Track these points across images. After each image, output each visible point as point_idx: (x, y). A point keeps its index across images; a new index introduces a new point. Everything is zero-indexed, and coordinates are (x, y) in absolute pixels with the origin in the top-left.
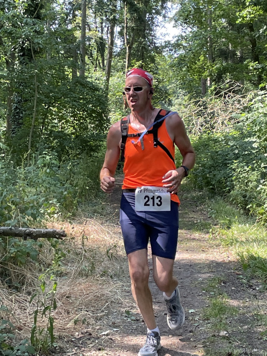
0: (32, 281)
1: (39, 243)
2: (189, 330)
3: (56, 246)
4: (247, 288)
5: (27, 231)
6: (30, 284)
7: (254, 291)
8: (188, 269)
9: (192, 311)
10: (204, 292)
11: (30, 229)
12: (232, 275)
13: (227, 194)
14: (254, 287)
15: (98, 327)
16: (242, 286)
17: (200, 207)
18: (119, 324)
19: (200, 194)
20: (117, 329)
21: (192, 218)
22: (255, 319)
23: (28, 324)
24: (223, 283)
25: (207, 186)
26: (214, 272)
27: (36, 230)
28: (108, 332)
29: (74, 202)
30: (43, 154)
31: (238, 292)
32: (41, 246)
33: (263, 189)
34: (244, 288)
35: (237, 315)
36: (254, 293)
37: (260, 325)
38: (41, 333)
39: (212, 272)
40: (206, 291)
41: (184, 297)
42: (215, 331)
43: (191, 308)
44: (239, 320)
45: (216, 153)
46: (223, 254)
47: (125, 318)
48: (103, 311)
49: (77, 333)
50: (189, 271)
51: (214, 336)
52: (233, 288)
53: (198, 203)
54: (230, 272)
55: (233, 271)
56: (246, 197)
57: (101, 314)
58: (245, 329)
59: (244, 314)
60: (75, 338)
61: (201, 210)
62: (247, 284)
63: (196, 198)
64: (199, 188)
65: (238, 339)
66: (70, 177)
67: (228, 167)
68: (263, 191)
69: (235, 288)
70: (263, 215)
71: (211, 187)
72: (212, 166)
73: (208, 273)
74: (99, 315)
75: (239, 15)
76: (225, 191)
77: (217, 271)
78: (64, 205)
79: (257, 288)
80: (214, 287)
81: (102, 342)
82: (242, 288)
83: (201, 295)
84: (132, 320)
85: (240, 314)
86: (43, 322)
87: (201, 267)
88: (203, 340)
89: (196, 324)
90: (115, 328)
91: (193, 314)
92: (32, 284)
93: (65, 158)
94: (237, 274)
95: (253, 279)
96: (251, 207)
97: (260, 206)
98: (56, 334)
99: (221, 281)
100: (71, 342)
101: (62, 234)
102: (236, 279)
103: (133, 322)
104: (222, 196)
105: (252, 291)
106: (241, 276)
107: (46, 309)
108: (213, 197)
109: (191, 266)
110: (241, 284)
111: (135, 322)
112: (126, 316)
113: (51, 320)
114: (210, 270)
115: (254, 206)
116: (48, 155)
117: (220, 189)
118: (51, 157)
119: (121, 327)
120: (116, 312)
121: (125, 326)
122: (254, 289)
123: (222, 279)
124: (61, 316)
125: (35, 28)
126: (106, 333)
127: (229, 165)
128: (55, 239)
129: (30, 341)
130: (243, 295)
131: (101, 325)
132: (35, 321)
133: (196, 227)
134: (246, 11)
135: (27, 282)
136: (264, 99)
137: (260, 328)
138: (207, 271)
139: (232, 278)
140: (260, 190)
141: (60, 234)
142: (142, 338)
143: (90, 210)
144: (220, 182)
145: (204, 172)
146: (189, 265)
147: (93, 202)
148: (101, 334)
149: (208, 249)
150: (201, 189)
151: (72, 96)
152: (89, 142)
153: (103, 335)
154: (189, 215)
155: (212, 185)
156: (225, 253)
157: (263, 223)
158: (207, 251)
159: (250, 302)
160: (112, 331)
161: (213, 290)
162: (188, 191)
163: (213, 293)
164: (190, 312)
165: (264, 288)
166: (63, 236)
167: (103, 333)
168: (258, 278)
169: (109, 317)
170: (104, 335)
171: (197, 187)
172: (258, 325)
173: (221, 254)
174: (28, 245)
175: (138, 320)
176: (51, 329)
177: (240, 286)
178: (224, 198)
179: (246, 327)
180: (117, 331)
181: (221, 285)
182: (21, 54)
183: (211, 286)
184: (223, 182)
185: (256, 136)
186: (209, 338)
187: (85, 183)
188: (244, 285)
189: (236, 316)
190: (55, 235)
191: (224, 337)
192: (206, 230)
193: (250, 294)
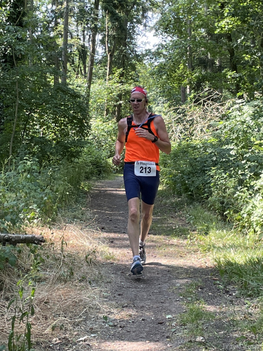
0: (11, 287)
1: (18, 249)
2: (166, 335)
3: (35, 251)
4: (224, 294)
5: (6, 237)
6: (9, 290)
7: (231, 296)
8: (166, 274)
9: (170, 316)
10: (181, 297)
11: (9, 234)
12: (209, 281)
13: (205, 200)
14: (230, 293)
15: (75, 333)
16: (219, 291)
17: (179, 213)
18: (97, 330)
19: (179, 200)
20: (95, 335)
21: (171, 223)
22: (231, 325)
23: (6, 330)
24: (201, 289)
25: (186, 192)
26: (192, 277)
27: (15, 236)
28: (86, 337)
29: (54, 208)
30: (24, 160)
31: (214, 297)
32: (20, 252)
33: (240, 195)
34: (221, 294)
35: (214, 320)
36: (230, 299)
37: (235, 331)
38: (18, 339)
39: (190, 277)
40: (184, 297)
41: (162, 302)
42: (191, 337)
43: (168, 314)
44: (215, 325)
45: (195, 160)
46: (200, 260)
47: (103, 324)
48: (81, 317)
49: (55, 339)
50: (167, 276)
51: (191, 341)
52: (210, 294)
53: (177, 209)
54: (207, 278)
55: (210, 277)
56: (224, 203)
57: (79, 320)
58: (221, 335)
59: (220, 319)
60: (53, 344)
61: (180, 216)
62: (224, 289)
63: (174, 204)
64: (178, 194)
65: (214, 345)
66: (51, 182)
67: (206, 173)
68: (240, 198)
69: (212, 293)
70: (239, 221)
71: (190, 193)
72: (191, 173)
73: (185, 278)
74: (76, 320)
75: (218, 26)
76: (204, 197)
77: (194, 277)
78: (44, 211)
79: (234, 294)
80: (191, 293)
81: (80, 348)
82: (219, 294)
83: (178, 300)
84: (110, 326)
85: (217, 320)
86: (21, 327)
87: (178, 273)
88: (180, 346)
89: (173, 330)
90: (92, 333)
91: (170, 319)
92: (11, 290)
93: (46, 163)
94: (214, 280)
95: (230, 284)
96: (228, 213)
97: (238, 212)
98: (33, 340)
99: (199, 286)
100: (49, 348)
101: (41, 239)
102: (213, 284)
103: (111, 328)
104: (200, 202)
105: (228, 296)
106: (218, 282)
107: (24, 314)
108: (191, 203)
109: (168, 271)
110: (218, 290)
111: (113, 328)
112: (104, 322)
113: (29, 326)
114: (188, 276)
115: (232, 212)
116: (29, 161)
117: (198, 195)
118: (32, 162)
119: (99, 333)
120: (94, 317)
121: (102, 331)
122: (230, 295)
123: (199, 284)
124: (39, 321)
125: (17, 36)
126: (83, 339)
127: (208, 172)
128: (34, 245)
129: (7, 347)
130: (220, 301)
131: (78, 331)
132: (13, 327)
133: (175, 232)
134: (224, 22)
135: (5, 288)
136: (242, 107)
137: (236, 333)
138: (184, 277)
139: (209, 283)
140: (238, 197)
141: (39, 240)
142: (119, 343)
143: (69, 215)
144: (198, 188)
145: (183, 179)
146: (167, 270)
147: (73, 207)
148: (79, 340)
149: (186, 255)
150: (180, 195)
151: (53, 102)
152: (70, 148)
153: (80, 341)
154: (168, 220)
155: (190, 191)
156: (203, 259)
157: (240, 229)
158: (185, 257)
159: (227, 308)
160: (89, 337)
161: (190, 296)
162: (167, 197)
163: (190, 299)
164: (167, 317)
165: (240, 293)
166: (42, 241)
167: (81, 339)
168: (234, 283)
169: (88, 322)
170: (82, 340)
171: (176, 193)
172: (233, 331)
173: (199, 259)
174: (7, 251)
175: (115, 326)
176: (28, 335)
177: (217, 291)
178: (202, 204)
179: (222, 332)
180: (94, 336)
181: (198, 290)
182: (4, 60)
183: (188, 292)
184: (201, 189)
185: (234, 143)
186: (186, 343)
187: (65, 189)
188: (221, 290)
189: (213, 322)
190: (34, 241)
191: (200, 343)
192: (185, 236)
193: (226, 299)
